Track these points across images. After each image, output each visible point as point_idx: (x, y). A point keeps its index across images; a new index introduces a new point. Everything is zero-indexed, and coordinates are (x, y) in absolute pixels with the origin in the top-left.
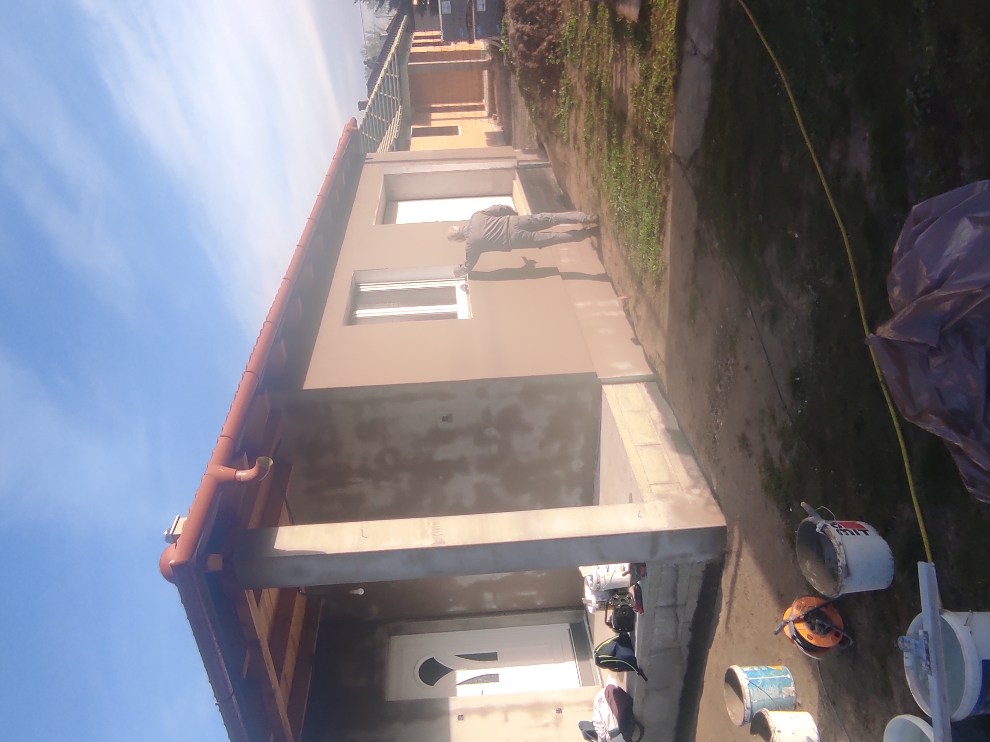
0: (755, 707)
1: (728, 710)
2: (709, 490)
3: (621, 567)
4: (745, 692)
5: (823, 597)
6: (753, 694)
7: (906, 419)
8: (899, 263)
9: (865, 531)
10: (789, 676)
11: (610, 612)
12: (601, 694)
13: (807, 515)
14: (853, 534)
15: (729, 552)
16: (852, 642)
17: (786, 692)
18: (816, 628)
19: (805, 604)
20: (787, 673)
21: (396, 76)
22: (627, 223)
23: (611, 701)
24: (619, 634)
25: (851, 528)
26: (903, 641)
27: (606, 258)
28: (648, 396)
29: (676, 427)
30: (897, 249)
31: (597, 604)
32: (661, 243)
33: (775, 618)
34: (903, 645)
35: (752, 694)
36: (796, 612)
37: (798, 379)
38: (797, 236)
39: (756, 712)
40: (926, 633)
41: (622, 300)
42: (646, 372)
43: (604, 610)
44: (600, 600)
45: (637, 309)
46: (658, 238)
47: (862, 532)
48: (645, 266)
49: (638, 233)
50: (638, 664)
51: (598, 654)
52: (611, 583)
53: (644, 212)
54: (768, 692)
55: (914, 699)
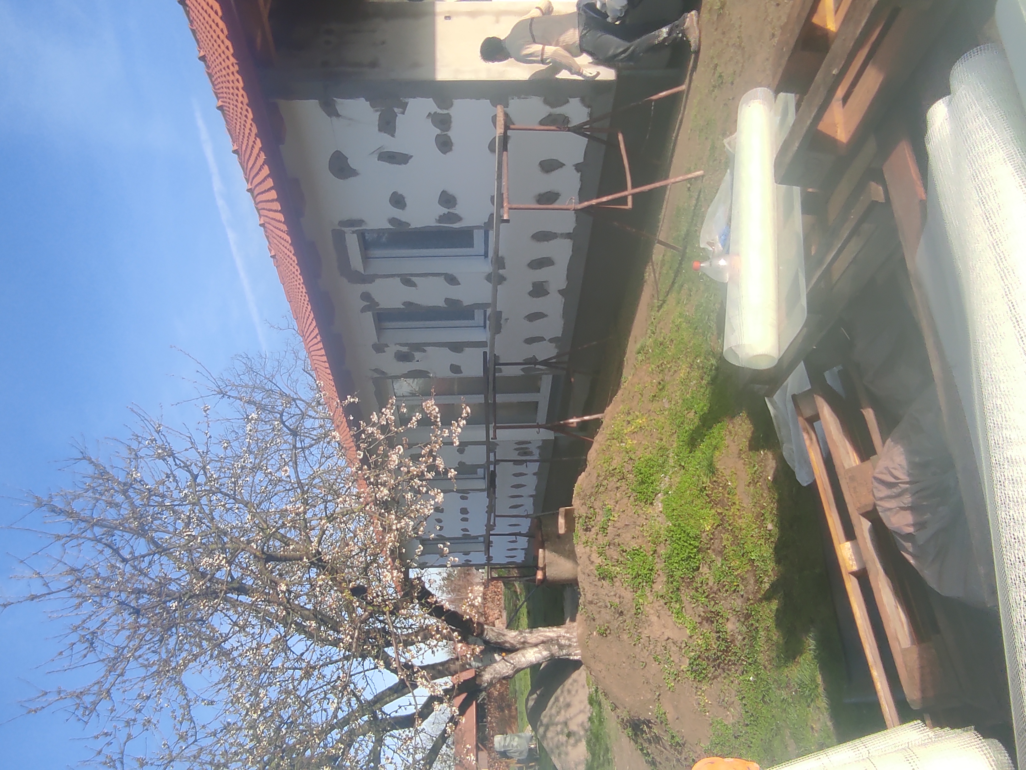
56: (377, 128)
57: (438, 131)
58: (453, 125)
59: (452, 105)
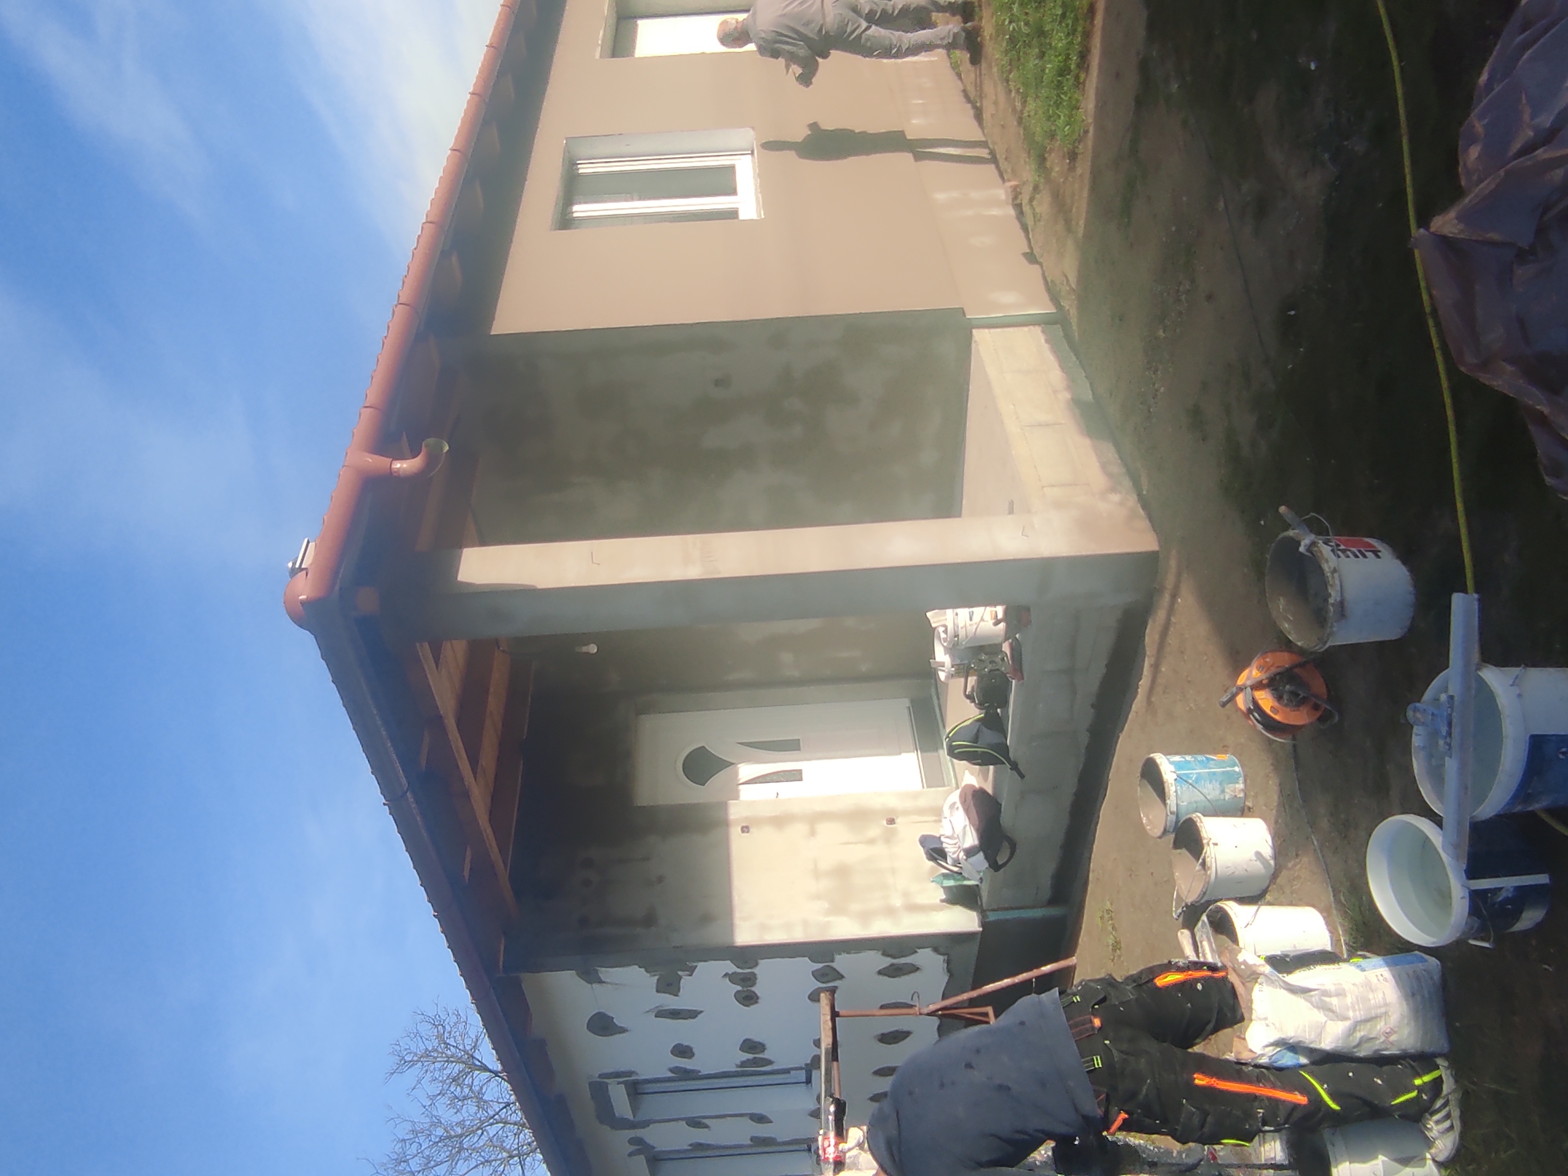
0: (1183, 811)
1: (1142, 816)
2: (1135, 497)
3: (991, 612)
4: (1169, 790)
5: (1301, 651)
6: (1181, 793)
7: (1463, 369)
8: (1485, 101)
9: (1376, 553)
10: (1237, 769)
11: (972, 680)
12: (955, 797)
13: (1287, 526)
14: (1356, 556)
15: (1160, 590)
16: (1336, 719)
17: (1232, 791)
18: (1285, 697)
19: (1271, 663)
20: (1234, 765)
22: (1025, 53)
23: (968, 807)
24: (984, 711)
25: (1354, 547)
26: (1415, 710)
27: (986, 116)
28: (1046, 347)
29: (1089, 396)
30: (1484, 77)
31: (952, 667)
32: (1081, 86)
33: (1224, 685)
34: (1414, 716)
35: (1179, 793)
36: (1257, 674)
37: (1293, 313)
38: (1313, 67)
39: (1184, 819)
40: (1451, 697)
41: (1011, 187)
42: (1046, 308)
43: (962, 677)
44: (958, 662)
45: (1035, 203)
46: (1077, 77)
47: (1370, 553)
48: (1053, 128)
49: (1043, 70)
50: (1011, 755)
51: (951, 740)
52: (975, 637)
53: (1055, 32)
54: (1205, 791)
55: (1420, 791)
56: (654, 990)
57: (739, 988)
58: (758, 981)
59: (757, 964)
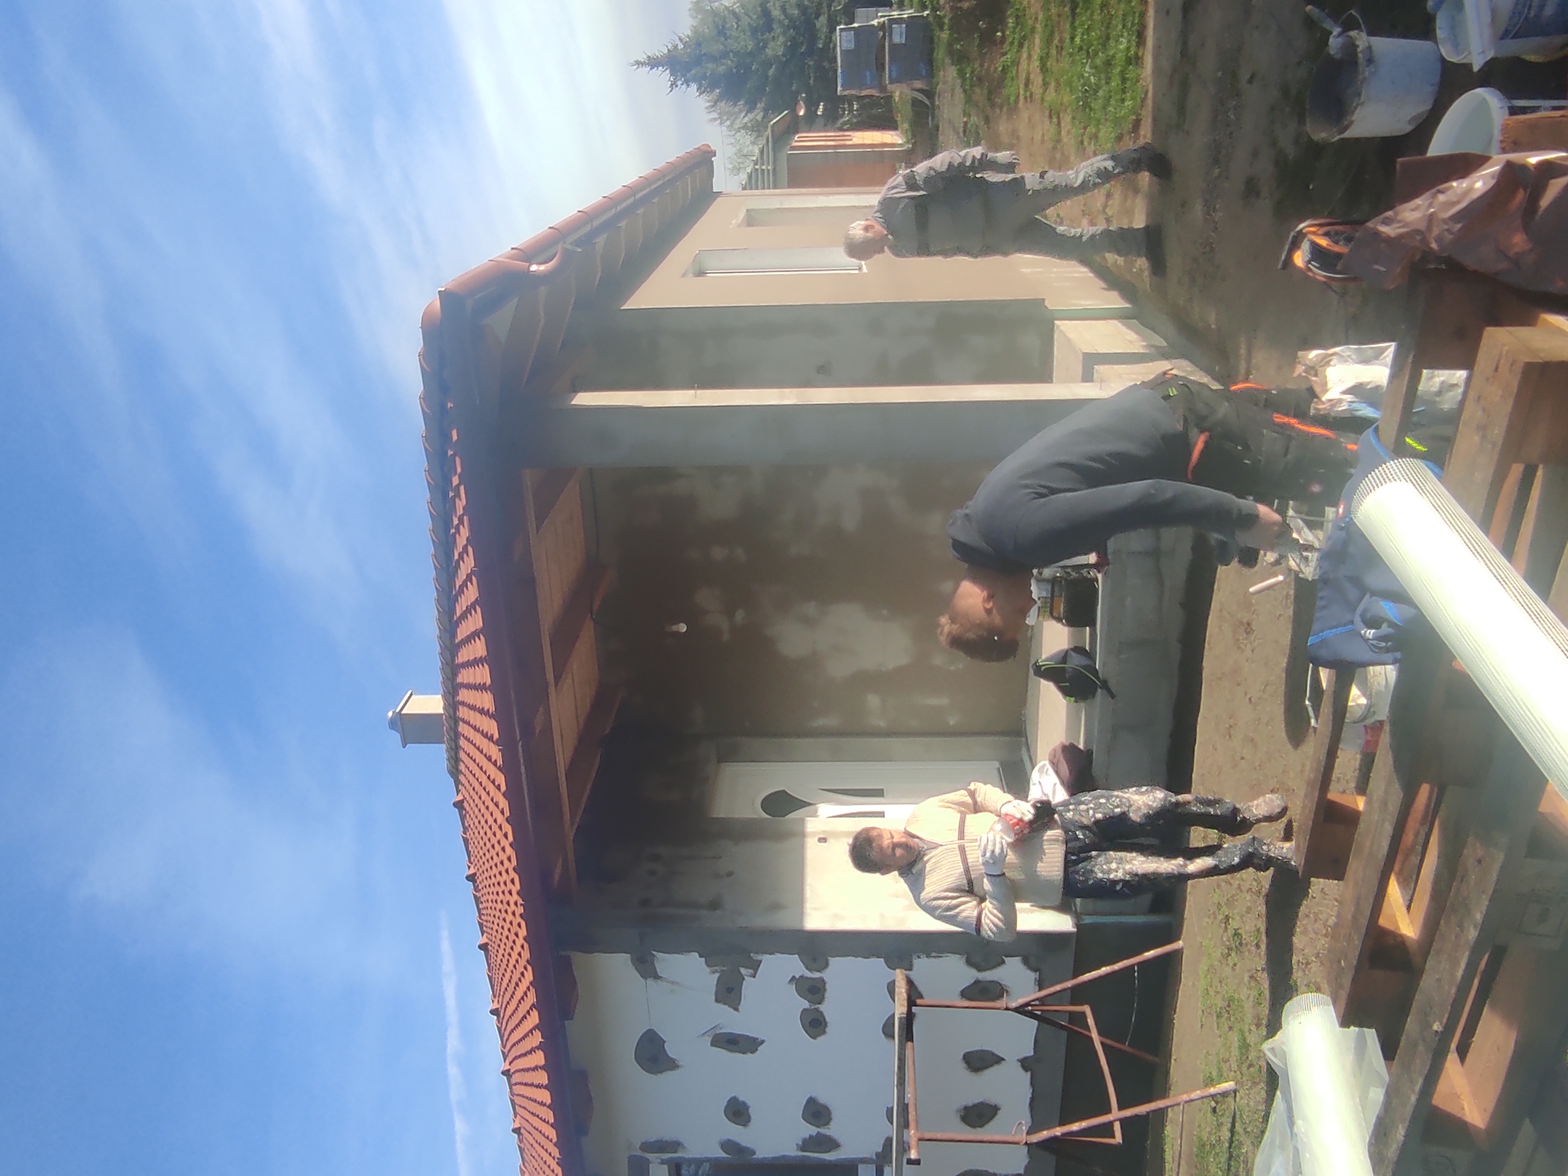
21: (769, 168)
42: (1121, 305)
50: (1100, 673)
56: (714, 997)
57: (806, 1004)
58: (827, 995)
59: (826, 965)
